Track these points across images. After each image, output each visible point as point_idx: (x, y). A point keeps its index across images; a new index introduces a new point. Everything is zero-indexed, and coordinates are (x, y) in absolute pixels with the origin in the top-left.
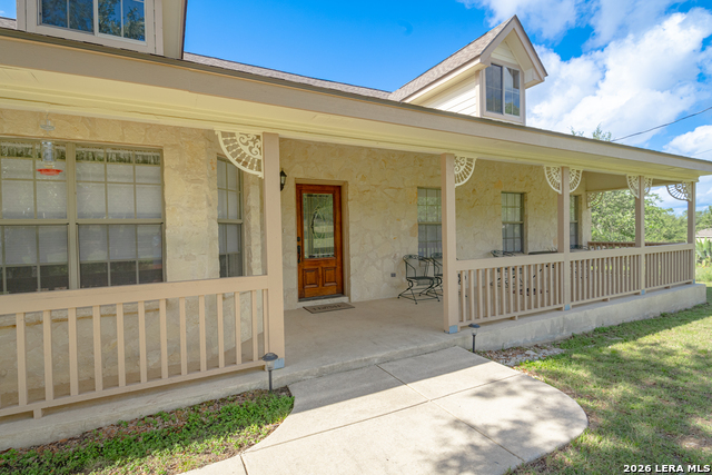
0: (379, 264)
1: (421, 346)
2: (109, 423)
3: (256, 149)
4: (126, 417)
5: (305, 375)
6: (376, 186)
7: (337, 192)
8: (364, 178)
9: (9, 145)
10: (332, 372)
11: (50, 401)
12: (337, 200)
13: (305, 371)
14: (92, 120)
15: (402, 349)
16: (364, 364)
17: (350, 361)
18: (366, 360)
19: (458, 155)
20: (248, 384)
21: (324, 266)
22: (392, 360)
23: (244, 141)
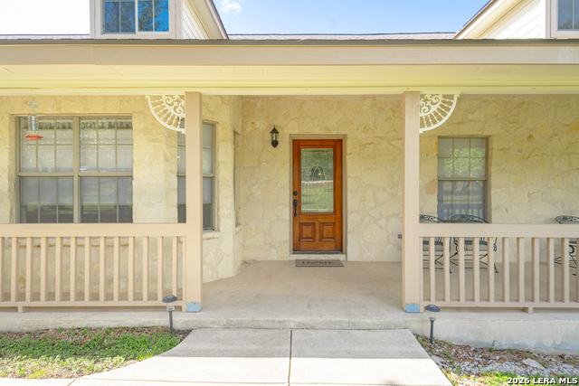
0: (383, 222)
1: (354, 320)
2: (54, 327)
3: (180, 108)
4: (64, 325)
5: (212, 323)
6: (381, 138)
7: (337, 146)
8: (366, 130)
9: (46, 121)
10: (240, 326)
11: (28, 303)
12: (338, 154)
13: (211, 319)
14: (85, 97)
15: (328, 318)
16: (278, 326)
17: (263, 318)
18: (279, 322)
19: (428, 92)
20: (158, 320)
21: (322, 221)
22: (313, 328)
23: (170, 102)
